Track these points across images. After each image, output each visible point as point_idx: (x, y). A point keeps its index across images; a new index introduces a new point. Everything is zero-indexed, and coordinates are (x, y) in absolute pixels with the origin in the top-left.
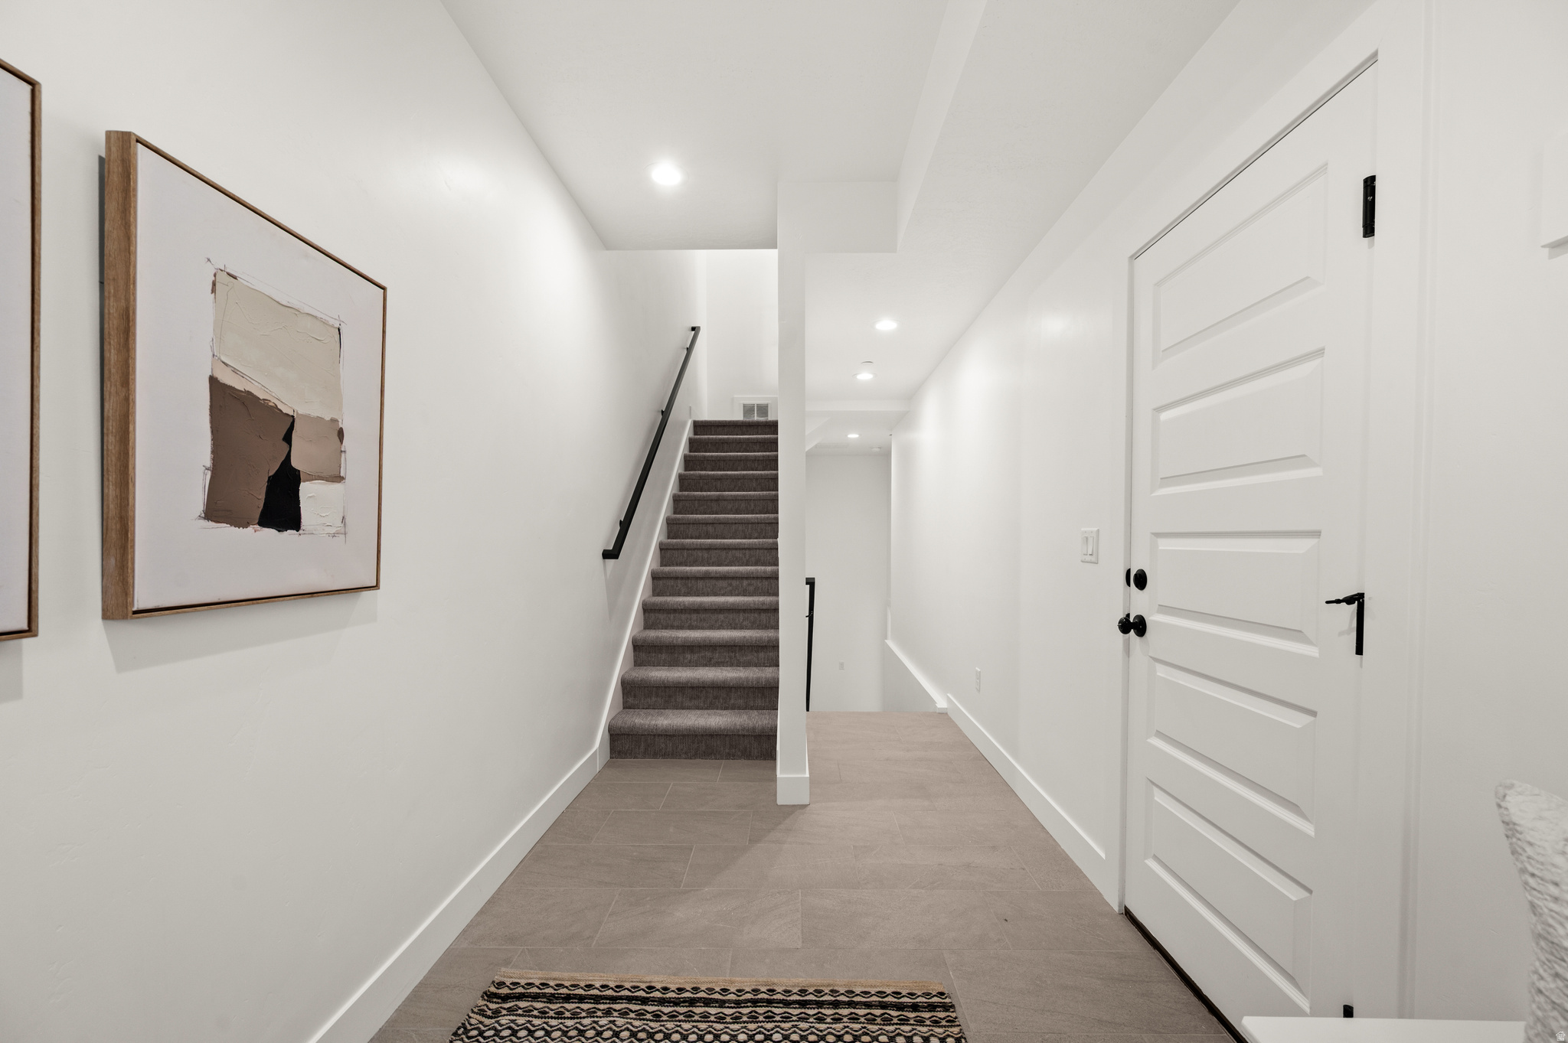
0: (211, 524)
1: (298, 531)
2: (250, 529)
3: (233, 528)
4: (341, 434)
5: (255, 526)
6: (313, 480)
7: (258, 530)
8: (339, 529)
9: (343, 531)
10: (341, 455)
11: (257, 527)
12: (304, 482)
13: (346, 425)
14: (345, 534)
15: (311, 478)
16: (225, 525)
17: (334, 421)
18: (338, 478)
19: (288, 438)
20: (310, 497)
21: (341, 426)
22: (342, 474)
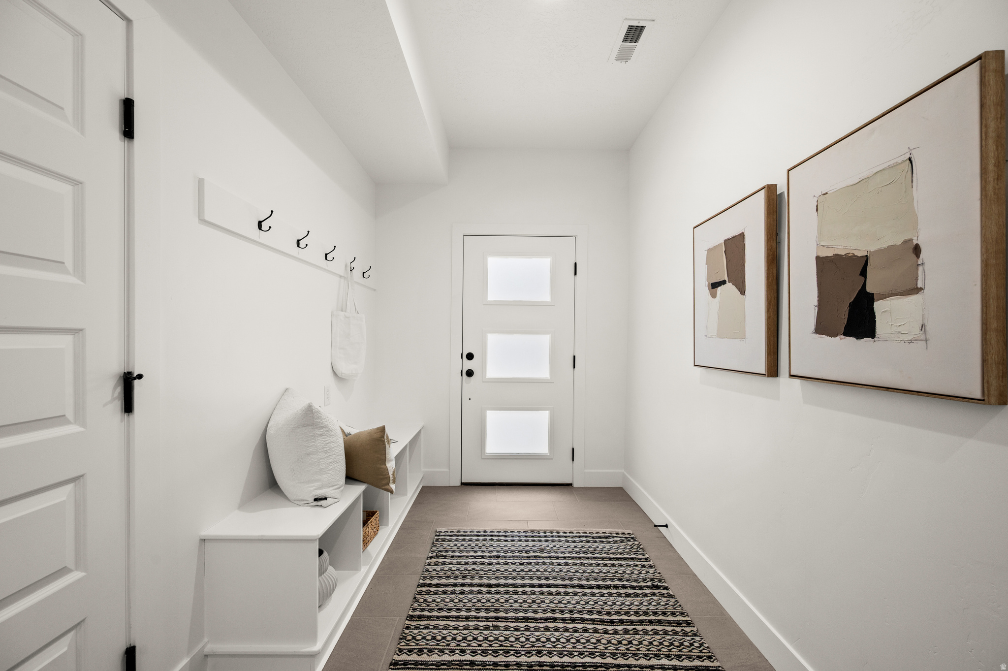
0: (818, 336)
1: (873, 338)
2: (838, 338)
3: (828, 337)
4: (917, 250)
5: (841, 336)
6: (886, 298)
7: (843, 339)
8: (917, 336)
9: (923, 337)
10: (917, 269)
11: (842, 336)
12: (877, 301)
13: (920, 240)
14: (926, 340)
15: (884, 297)
16: (824, 336)
17: (908, 242)
18: (916, 290)
19: (864, 273)
20: (885, 311)
21: (915, 242)
22: (920, 285)
